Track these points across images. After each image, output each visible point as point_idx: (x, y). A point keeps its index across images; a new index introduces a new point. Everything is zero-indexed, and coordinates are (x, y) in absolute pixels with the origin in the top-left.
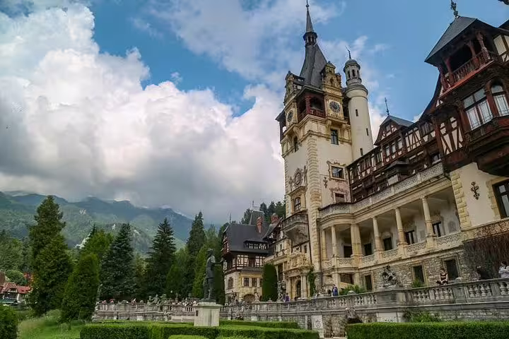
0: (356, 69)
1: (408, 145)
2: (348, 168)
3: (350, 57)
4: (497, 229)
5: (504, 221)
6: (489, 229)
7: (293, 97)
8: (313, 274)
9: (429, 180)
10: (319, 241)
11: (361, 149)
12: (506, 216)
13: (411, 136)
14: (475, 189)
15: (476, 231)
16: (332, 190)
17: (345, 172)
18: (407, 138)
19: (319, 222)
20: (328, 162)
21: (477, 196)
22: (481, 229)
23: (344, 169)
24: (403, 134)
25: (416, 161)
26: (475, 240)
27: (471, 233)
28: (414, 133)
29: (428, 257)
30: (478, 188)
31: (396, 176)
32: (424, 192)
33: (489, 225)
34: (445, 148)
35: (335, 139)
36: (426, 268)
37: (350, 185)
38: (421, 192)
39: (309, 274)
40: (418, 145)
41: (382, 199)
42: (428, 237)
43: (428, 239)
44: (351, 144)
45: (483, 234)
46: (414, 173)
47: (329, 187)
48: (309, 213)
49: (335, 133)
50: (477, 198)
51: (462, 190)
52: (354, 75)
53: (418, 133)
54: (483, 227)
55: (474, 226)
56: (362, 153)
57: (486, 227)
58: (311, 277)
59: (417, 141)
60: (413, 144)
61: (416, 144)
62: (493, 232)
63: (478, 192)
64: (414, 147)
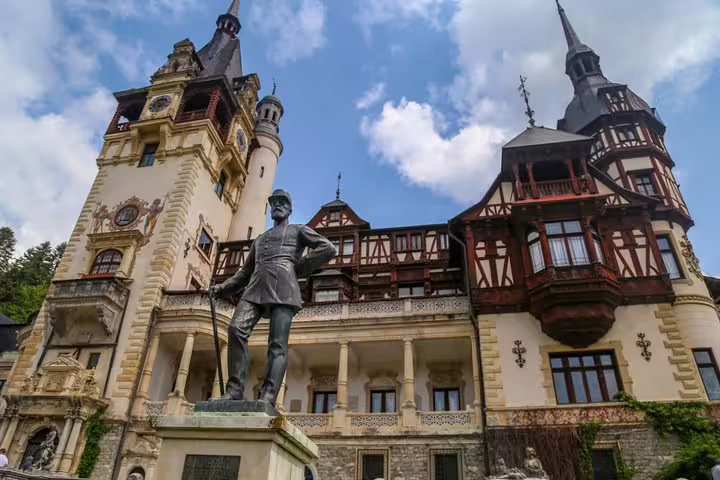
0: (279, 114)
1: (364, 254)
2: (221, 247)
3: (273, 93)
4: (548, 418)
5: (560, 409)
6: (535, 416)
7: (183, 78)
8: (102, 422)
9: (434, 316)
10: (145, 354)
11: (250, 229)
12: (575, 402)
13: (372, 245)
14: (519, 352)
15: (510, 414)
16: (190, 267)
17: (214, 249)
18: (364, 245)
19: (157, 315)
20: (201, 217)
21: (521, 363)
22: (522, 414)
23: (214, 244)
24: (361, 235)
25: (370, 283)
26: (509, 429)
27: (502, 416)
28: (379, 242)
29: (404, 442)
30: (524, 351)
31: (336, 293)
32: (414, 331)
33: (535, 411)
34: (479, 277)
35: (220, 188)
36: (392, 462)
37: (214, 275)
38: (407, 331)
39: (93, 418)
40: (383, 261)
41: (316, 318)
42: (408, 407)
43: (405, 412)
44: (234, 212)
45: (524, 422)
46: (363, 298)
47: (188, 260)
48: (136, 291)
49: (223, 178)
50: (521, 366)
51: (495, 347)
52: (274, 118)
53: (387, 245)
54: (526, 411)
55: (509, 405)
56: (249, 236)
57: (528, 412)
58: (97, 428)
59: (382, 254)
60: (373, 257)
61: (379, 257)
62: (541, 422)
63: (523, 356)
64: (375, 261)
